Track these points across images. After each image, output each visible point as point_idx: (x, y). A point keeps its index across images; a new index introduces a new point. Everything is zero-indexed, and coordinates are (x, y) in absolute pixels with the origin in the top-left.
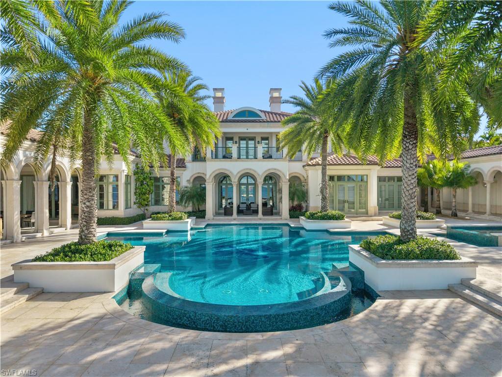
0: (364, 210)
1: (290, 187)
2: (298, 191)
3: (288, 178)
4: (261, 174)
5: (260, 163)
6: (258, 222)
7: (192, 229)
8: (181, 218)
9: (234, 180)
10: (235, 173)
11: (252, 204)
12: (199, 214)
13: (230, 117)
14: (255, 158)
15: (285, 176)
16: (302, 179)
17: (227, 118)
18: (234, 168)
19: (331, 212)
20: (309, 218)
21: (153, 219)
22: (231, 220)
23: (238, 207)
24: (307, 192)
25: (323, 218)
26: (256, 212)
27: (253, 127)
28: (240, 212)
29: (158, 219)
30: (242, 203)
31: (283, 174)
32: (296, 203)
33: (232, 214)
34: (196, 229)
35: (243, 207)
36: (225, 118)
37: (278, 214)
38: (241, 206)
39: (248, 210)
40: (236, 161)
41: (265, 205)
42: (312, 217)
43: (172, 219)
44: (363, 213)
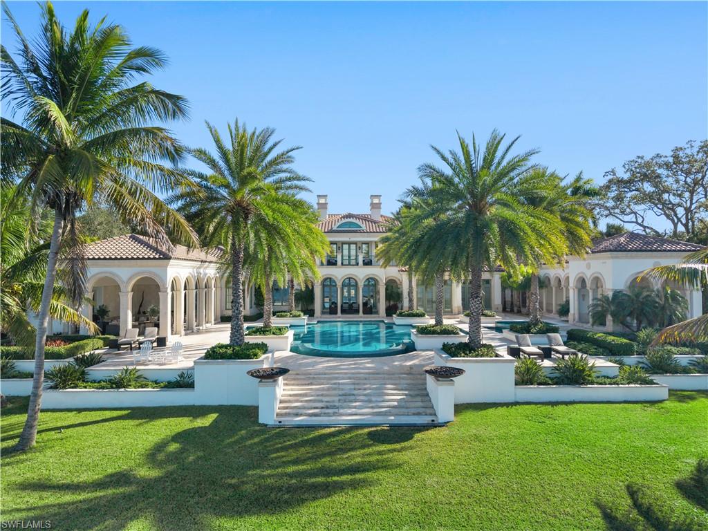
0: (449, 310)
1: (387, 289)
2: (393, 293)
3: (384, 282)
4: (361, 279)
5: (361, 269)
6: (359, 320)
7: (307, 324)
8: (299, 316)
9: (339, 284)
10: (340, 277)
11: (354, 305)
12: (310, 313)
13: (335, 228)
14: (357, 264)
15: (382, 281)
16: (398, 282)
17: (332, 228)
18: (339, 273)
19: (415, 311)
20: (398, 316)
21: (278, 316)
22: (337, 318)
23: (342, 306)
24: (402, 294)
25: (409, 316)
26: (357, 311)
27: (355, 237)
28: (343, 311)
29: (282, 316)
30: (345, 303)
31: (380, 279)
32: (392, 303)
33: (336, 313)
34: (310, 324)
35: (346, 306)
36: (330, 228)
37: (377, 313)
38: (344, 305)
39: (350, 309)
40: (340, 267)
41: (365, 304)
42: (401, 315)
43: (293, 317)
44: (448, 312)
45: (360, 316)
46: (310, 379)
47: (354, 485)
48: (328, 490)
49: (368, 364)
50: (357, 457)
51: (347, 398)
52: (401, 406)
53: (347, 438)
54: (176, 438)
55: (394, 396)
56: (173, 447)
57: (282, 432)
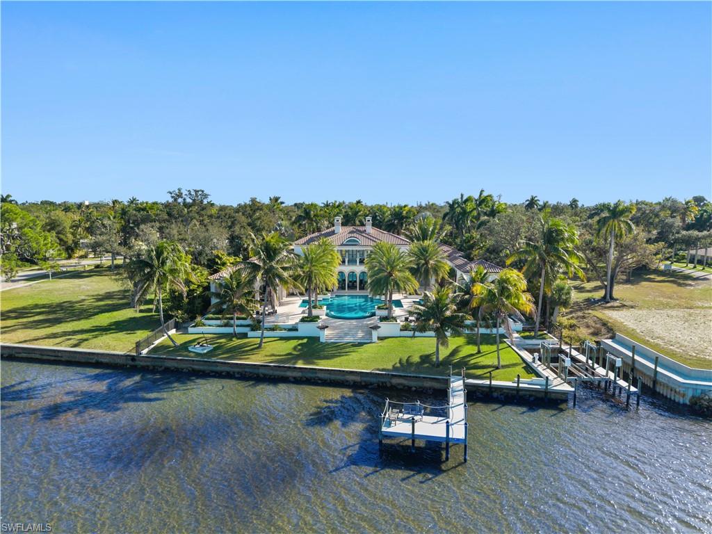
4: (358, 272)
5: (358, 267)
6: (357, 294)
10: (347, 271)
22: (345, 293)
23: (348, 283)
26: (356, 288)
27: (355, 247)
28: (349, 288)
35: (350, 284)
40: (347, 266)
45: (358, 292)
46: (335, 328)
47: (346, 355)
48: (340, 356)
49: (354, 322)
50: (347, 350)
51: (346, 334)
52: (363, 337)
53: (346, 345)
54: (299, 345)
55: (360, 334)
56: (299, 347)
57: (327, 344)
